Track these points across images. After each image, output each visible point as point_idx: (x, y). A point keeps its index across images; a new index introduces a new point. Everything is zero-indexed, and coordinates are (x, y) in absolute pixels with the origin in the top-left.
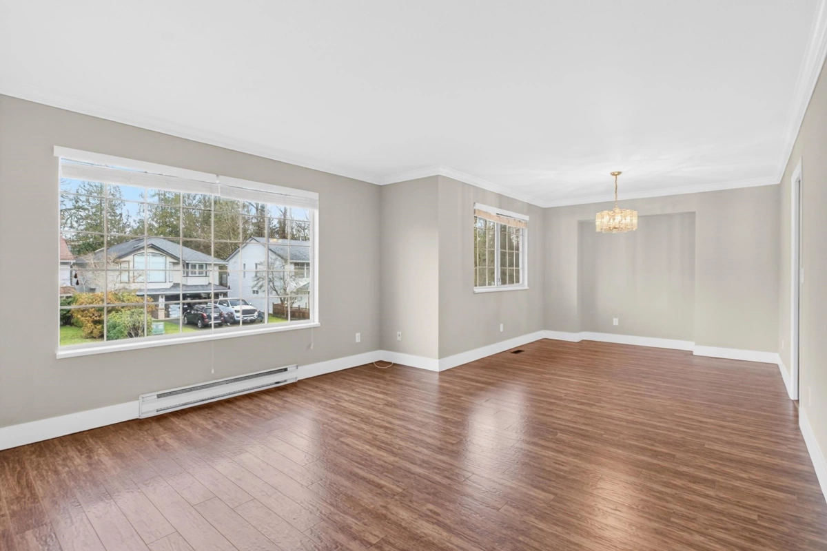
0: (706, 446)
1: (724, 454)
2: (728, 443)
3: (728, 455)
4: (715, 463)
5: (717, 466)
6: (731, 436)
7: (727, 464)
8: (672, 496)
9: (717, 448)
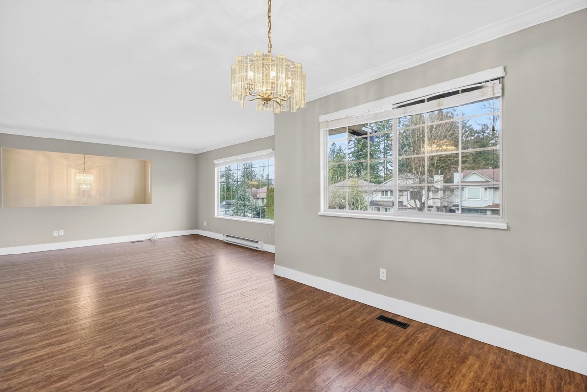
0: (38, 323)
1: (24, 323)
2: (20, 335)
3: (20, 324)
4: (29, 315)
5: (28, 314)
6: (17, 344)
7: (20, 318)
8: (47, 293)
9: (30, 325)
